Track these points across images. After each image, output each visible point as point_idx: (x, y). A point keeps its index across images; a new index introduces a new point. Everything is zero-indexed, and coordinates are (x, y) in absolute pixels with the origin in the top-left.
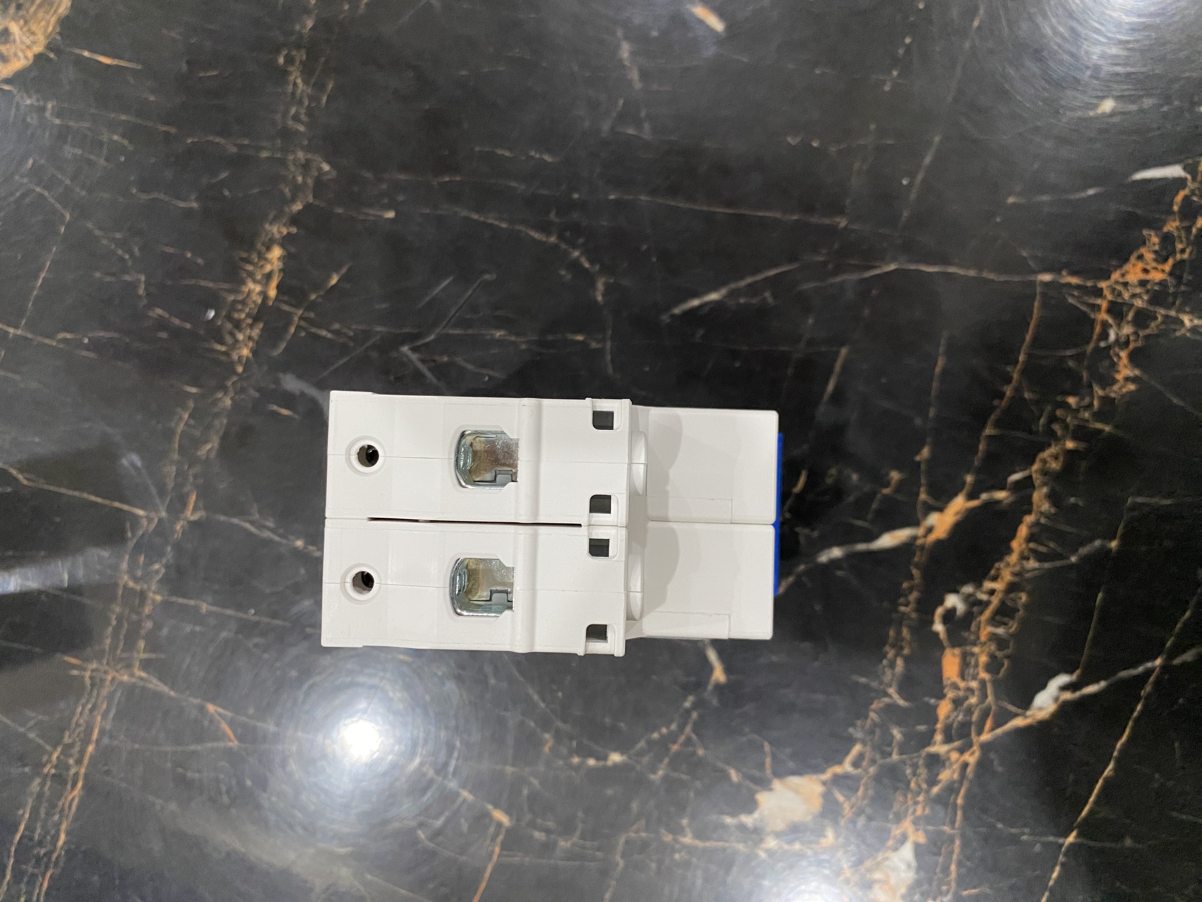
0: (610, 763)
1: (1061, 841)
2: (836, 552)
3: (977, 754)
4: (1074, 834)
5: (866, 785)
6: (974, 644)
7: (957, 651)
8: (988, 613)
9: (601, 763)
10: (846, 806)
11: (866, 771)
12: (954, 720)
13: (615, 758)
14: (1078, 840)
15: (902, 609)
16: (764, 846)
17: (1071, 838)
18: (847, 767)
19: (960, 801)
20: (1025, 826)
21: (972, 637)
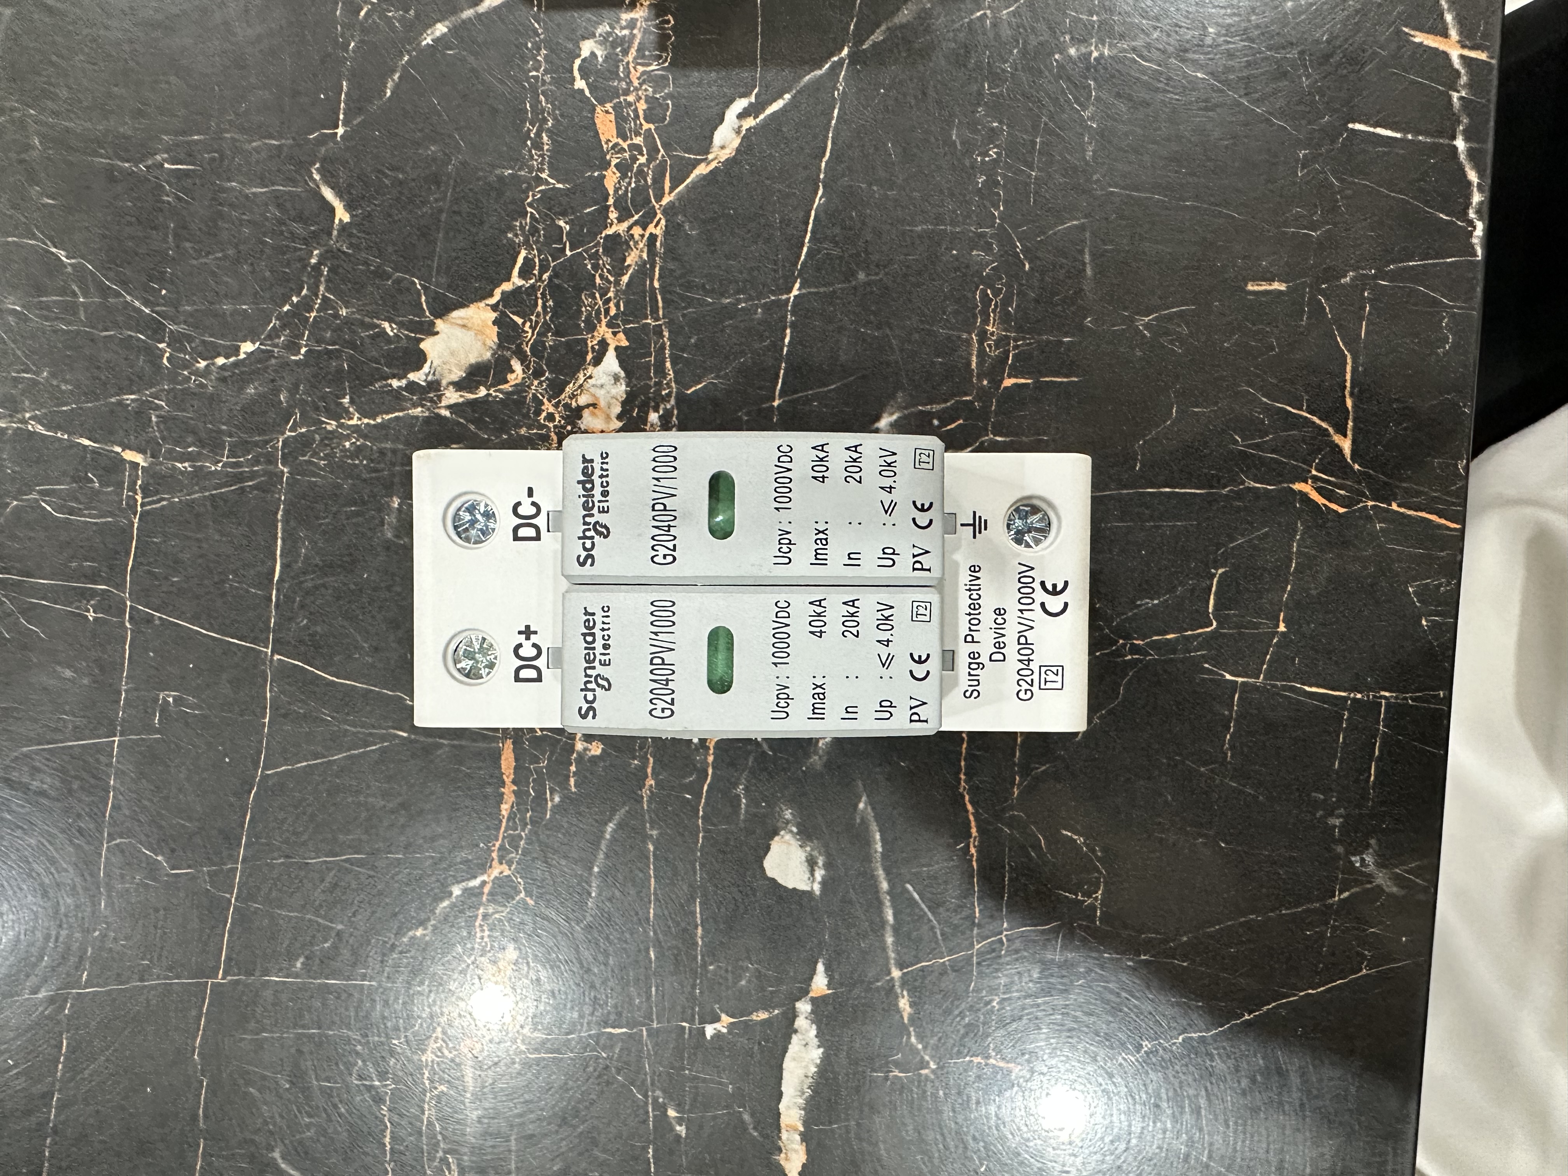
0: (242, 356)
1: (784, 297)
2: (441, 29)
3: (663, 222)
4: (797, 285)
5: (543, 295)
6: (627, 92)
7: (609, 106)
8: (633, 52)
9: (232, 359)
10: (527, 328)
11: (540, 279)
12: (626, 191)
13: (247, 347)
14: (804, 291)
15: (534, 73)
16: (443, 404)
17: (795, 292)
18: (516, 280)
19: (656, 285)
20: (738, 292)
21: (624, 85)
